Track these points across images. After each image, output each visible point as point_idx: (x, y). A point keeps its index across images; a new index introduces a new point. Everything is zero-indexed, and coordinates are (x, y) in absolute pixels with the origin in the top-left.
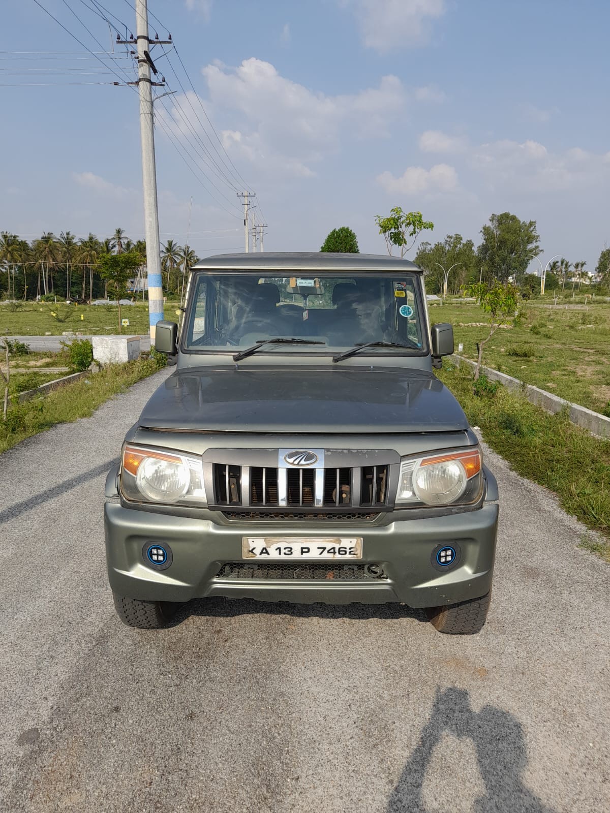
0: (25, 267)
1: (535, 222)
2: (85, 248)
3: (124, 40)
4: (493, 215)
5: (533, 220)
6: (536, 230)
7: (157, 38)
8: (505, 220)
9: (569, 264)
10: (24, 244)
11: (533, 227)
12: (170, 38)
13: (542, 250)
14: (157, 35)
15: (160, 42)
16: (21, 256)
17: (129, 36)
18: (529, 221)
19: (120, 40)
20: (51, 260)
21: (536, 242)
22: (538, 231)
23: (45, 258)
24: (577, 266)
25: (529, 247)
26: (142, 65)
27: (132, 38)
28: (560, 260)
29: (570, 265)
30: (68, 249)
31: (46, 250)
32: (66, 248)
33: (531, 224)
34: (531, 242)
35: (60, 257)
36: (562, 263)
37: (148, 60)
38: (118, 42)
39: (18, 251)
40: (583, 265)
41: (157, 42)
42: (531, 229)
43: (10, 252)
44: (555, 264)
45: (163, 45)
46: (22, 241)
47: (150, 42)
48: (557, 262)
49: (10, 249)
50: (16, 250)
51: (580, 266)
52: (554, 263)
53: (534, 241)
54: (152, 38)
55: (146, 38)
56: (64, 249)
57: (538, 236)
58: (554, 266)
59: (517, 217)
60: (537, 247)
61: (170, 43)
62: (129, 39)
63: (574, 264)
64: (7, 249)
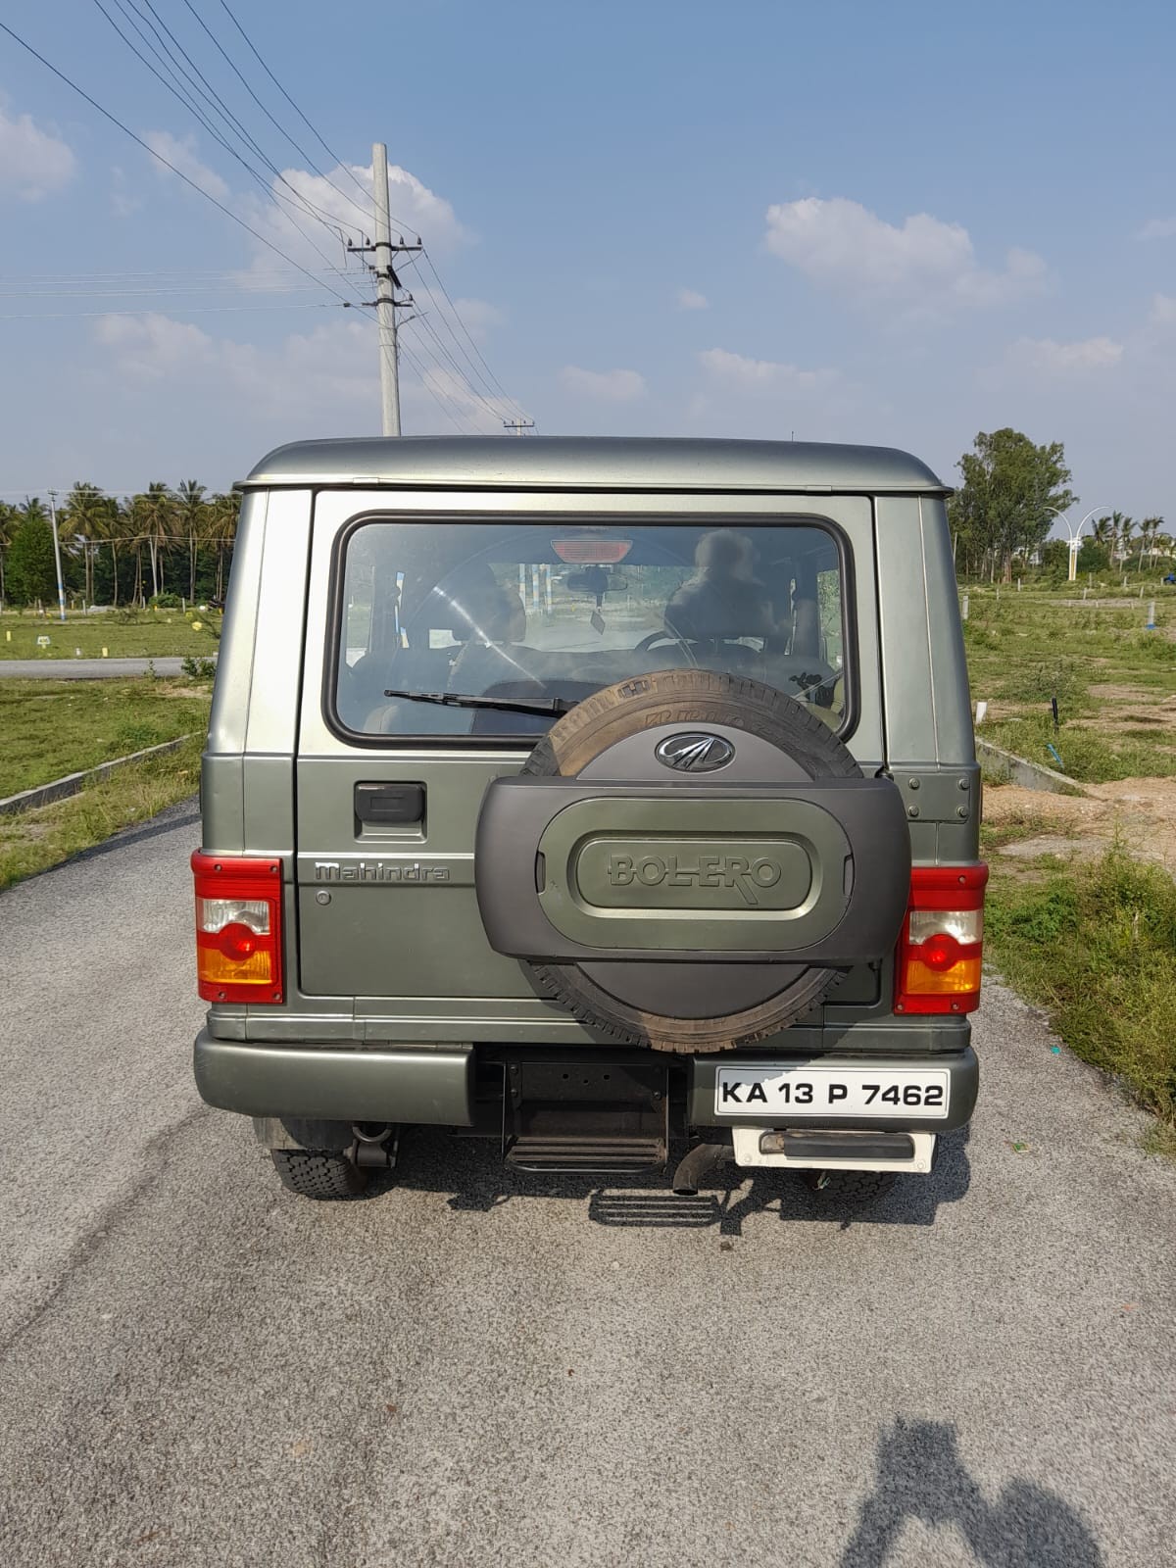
0: (115, 546)
1: (1062, 445)
2: (223, 510)
3: (357, 247)
4: (981, 434)
5: (1058, 443)
6: (1063, 461)
7: (402, 243)
8: (1005, 443)
9: (1131, 523)
10: (111, 504)
11: (1058, 454)
12: (420, 243)
13: (1075, 499)
14: (402, 239)
15: (407, 249)
16: (107, 526)
17: (365, 241)
18: (1051, 443)
19: (352, 247)
20: (163, 533)
21: (1065, 481)
22: (1068, 462)
23: (153, 529)
24: (1146, 526)
25: (1051, 493)
26: (382, 282)
27: (368, 243)
28: (1111, 515)
29: (1134, 524)
30: (192, 512)
31: (155, 514)
32: (188, 510)
33: (1054, 448)
34: (1055, 484)
35: (177, 527)
36: (1117, 521)
37: (391, 275)
38: (349, 250)
39: (104, 517)
40: (1156, 523)
41: (402, 249)
42: (1054, 458)
43: (89, 520)
44: (1103, 524)
45: (410, 252)
46: (110, 500)
47: (393, 249)
48: (1109, 519)
49: (89, 514)
50: (100, 517)
51: (1151, 525)
52: (1101, 521)
53: (1061, 481)
54: (395, 243)
55: (388, 245)
56: (185, 511)
57: (1067, 473)
58: (1102, 526)
59: (1026, 435)
60: (1067, 493)
61: (419, 249)
62: (366, 246)
63: (1141, 522)
64: (84, 515)
